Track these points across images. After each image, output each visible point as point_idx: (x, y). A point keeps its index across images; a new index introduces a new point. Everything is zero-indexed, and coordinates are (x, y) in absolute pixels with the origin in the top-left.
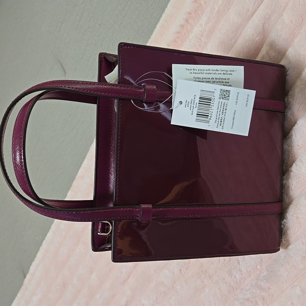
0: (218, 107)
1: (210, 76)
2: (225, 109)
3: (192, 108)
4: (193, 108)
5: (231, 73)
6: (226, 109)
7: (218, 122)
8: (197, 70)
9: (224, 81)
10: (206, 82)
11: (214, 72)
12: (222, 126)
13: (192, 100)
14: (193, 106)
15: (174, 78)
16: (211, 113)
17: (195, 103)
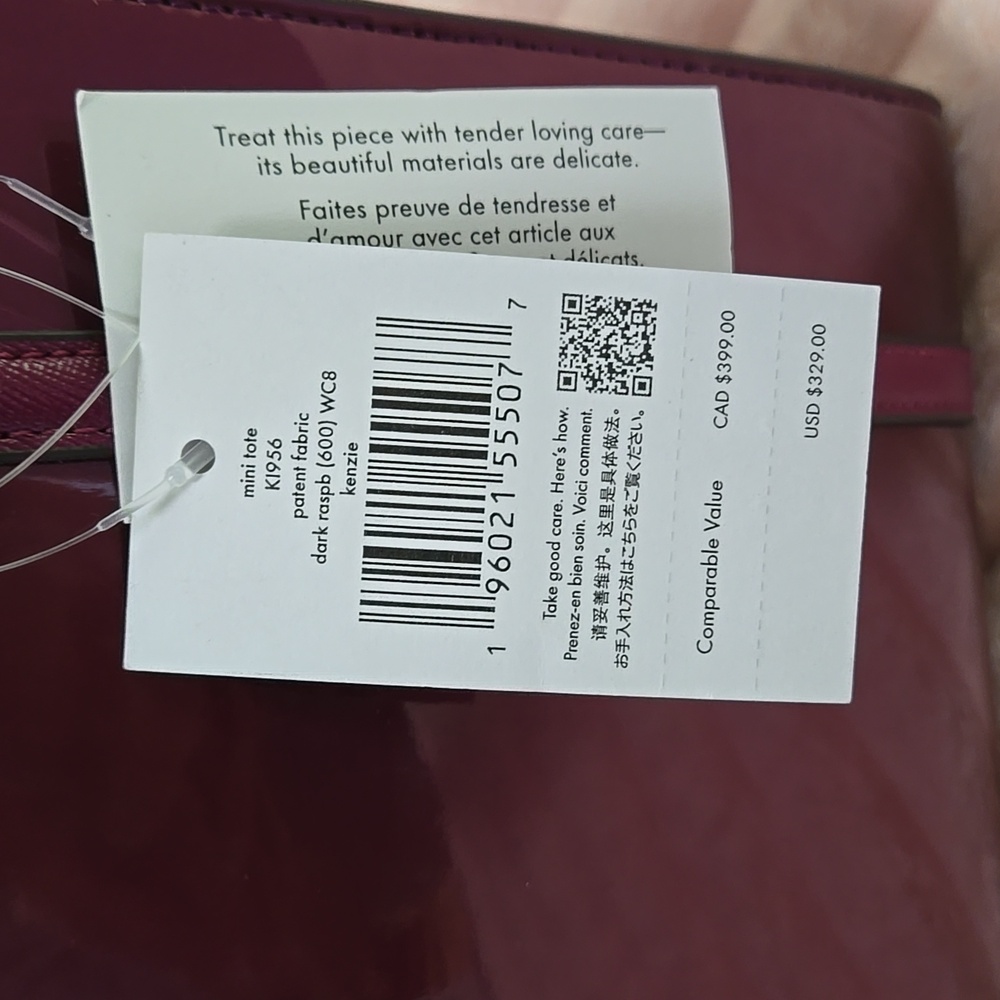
0: (561, 463)
1: (449, 187)
2: (620, 479)
3: (312, 494)
4: (326, 496)
5: (625, 146)
6: (633, 480)
7: (576, 604)
8: (328, 139)
9: (572, 221)
10: (421, 241)
11: (477, 148)
12: (612, 637)
13: (304, 419)
14: (325, 481)
15: (105, 228)
16: (499, 527)
17: (339, 452)
